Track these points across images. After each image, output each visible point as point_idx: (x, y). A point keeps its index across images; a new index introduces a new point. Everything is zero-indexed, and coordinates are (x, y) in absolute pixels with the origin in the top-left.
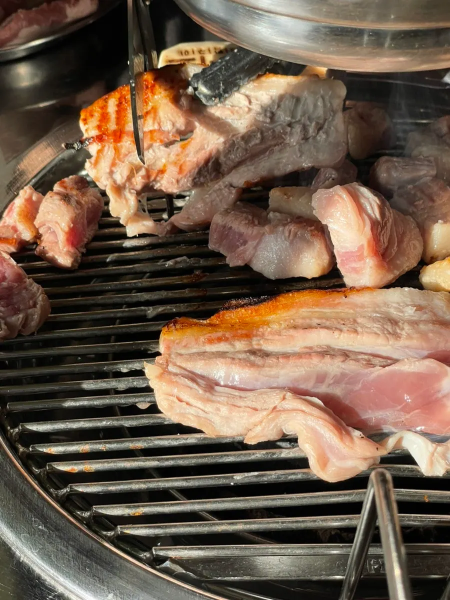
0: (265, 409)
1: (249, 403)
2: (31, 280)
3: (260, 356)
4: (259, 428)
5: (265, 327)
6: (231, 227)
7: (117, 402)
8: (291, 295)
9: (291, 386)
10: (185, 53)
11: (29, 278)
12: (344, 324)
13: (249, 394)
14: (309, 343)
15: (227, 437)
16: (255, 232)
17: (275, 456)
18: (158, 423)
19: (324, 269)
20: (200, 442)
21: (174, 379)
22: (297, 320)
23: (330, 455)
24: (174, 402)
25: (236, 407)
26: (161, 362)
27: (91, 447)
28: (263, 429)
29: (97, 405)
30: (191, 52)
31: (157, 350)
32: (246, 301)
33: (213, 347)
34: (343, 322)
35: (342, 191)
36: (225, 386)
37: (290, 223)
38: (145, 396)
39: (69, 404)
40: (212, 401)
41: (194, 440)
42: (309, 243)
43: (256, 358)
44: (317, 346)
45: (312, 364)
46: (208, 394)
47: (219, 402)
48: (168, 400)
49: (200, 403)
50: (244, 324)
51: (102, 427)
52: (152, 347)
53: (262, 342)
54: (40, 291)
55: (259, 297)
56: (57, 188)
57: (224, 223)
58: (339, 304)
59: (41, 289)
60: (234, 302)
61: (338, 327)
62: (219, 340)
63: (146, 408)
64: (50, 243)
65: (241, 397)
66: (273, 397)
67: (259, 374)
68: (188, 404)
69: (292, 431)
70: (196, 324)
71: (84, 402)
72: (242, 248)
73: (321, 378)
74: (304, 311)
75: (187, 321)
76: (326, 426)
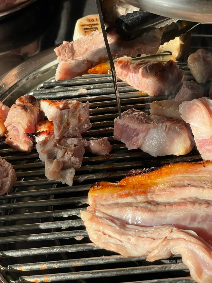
0: (160, 239)
1: (149, 235)
2: (4, 160)
3: (153, 205)
4: (156, 251)
5: (155, 186)
6: (128, 125)
7: (62, 236)
8: (170, 166)
9: (175, 223)
10: (92, 20)
11: (2, 159)
12: (205, 184)
13: (149, 229)
14: (184, 196)
15: (135, 257)
16: (144, 128)
17: (167, 269)
18: (89, 249)
19: (187, 150)
20: (118, 261)
21: (101, 220)
22: (175, 182)
23: (203, 268)
24: (101, 236)
25: (141, 238)
26: (91, 210)
27: (48, 265)
28: (159, 252)
29: (49, 239)
30: (95, 20)
31: (85, 203)
32: (141, 170)
33: (123, 200)
34: (204, 183)
35: (198, 102)
36: (133, 224)
37: (166, 121)
38: (80, 232)
39: (32, 238)
40: (126, 234)
41: (114, 259)
42: (179, 134)
43: (152, 206)
44: (189, 198)
45: (188, 209)
46: (122, 230)
47: (130, 235)
48: (97, 234)
49: (118, 235)
50: (141, 185)
51: (54, 252)
52: (82, 201)
53: (154, 196)
54: (10, 166)
55: (149, 168)
56: (17, 102)
57: (123, 123)
58: (200, 171)
59: (11, 165)
60: (134, 171)
61: (201, 185)
62: (127, 195)
63: (81, 239)
64: (14, 136)
65: (143, 231)
66: (165, 231)
67: (154, 216)
68: (110, 236)
69: (177, 252)
70: (111, 186)
71: (41, 236)
72: (136, 138)
73: (194, 218)
74: (179, 176)
75: (105, 184)
76: (200, 249)
